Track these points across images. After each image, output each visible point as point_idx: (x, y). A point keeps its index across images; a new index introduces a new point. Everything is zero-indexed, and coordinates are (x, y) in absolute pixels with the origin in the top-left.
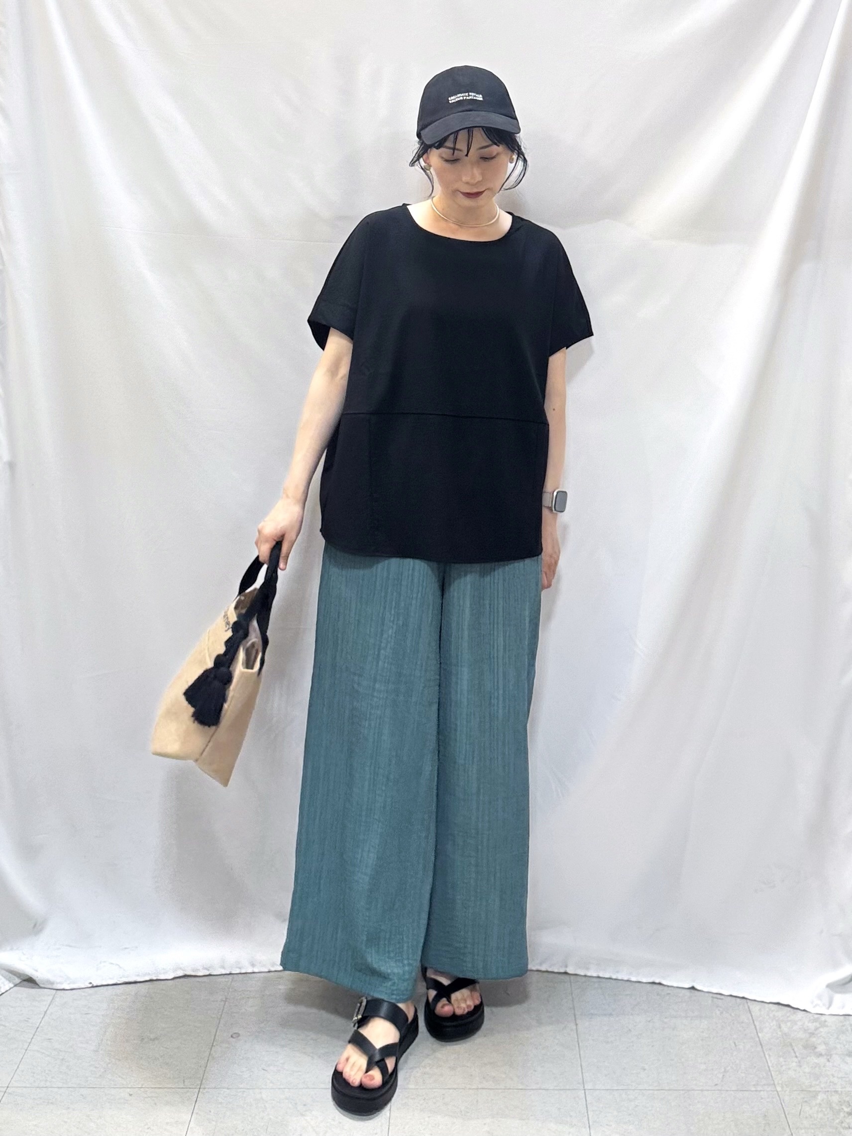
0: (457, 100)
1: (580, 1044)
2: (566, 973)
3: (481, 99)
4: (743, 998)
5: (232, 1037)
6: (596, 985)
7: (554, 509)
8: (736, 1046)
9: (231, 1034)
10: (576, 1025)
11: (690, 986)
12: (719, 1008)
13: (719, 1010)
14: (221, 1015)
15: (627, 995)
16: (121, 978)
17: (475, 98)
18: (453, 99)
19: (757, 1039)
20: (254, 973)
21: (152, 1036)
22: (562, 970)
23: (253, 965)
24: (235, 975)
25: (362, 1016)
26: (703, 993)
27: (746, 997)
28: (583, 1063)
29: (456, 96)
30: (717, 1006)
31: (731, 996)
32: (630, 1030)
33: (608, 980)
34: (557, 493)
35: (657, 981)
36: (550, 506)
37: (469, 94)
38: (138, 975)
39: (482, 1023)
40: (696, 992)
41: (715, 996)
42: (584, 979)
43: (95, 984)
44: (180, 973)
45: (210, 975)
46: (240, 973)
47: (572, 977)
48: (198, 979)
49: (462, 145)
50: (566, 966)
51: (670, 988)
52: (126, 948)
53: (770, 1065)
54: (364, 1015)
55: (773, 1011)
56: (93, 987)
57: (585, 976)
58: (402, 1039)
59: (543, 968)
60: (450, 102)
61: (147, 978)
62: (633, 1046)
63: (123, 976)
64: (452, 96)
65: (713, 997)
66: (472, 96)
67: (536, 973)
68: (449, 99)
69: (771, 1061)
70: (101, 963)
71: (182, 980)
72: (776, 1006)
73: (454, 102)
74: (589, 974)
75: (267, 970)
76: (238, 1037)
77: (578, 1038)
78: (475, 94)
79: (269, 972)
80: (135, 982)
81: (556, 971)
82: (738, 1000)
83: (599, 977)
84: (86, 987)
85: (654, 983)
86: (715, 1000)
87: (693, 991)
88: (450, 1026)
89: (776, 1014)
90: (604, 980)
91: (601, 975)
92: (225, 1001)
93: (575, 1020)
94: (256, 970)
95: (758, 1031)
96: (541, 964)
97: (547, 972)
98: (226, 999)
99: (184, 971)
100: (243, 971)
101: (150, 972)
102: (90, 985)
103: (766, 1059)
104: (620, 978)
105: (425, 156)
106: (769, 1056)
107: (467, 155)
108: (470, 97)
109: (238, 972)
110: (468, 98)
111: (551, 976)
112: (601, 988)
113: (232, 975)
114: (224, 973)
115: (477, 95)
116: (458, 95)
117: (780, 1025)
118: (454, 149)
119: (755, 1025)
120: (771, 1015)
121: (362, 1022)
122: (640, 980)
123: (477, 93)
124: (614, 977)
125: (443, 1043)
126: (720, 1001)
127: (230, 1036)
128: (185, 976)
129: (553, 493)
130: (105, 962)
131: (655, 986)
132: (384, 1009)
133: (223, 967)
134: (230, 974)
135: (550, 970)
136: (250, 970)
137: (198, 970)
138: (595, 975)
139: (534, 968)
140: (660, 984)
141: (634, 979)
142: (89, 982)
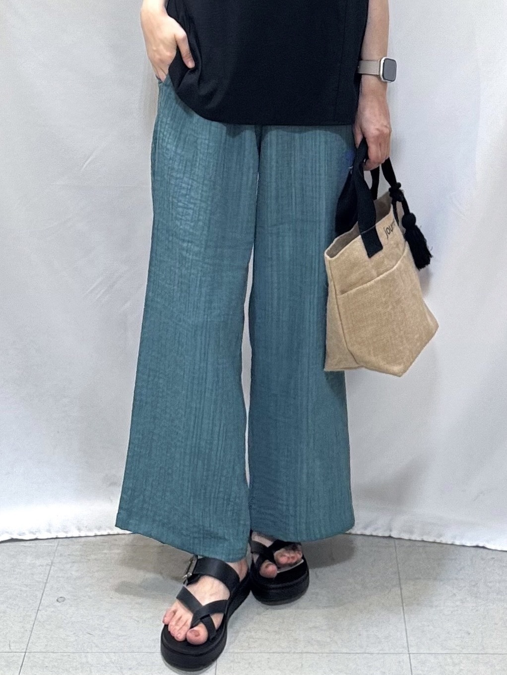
1: (405, 608)
2: (390, 537)
5: (57, 601)
6: (421, 550)
7: (382, 77)
9: (56, 598)
10: (401, 589)
14: (47, 580)
22: (387, 535)
23: (79, 530)
24: (60, 540)
25: (193, 574)
28: (407, 628)
32: (454, 594)
33: (432, 545)
34: (384, 61)
35: (481, 545)
36: (378, 74)
39: (308, 586)
42: (408, 543)
44: (7, 537)
45: (36, 539)
46: (66, 538)
47: (397, 542)
48: (22, 543)
50: (391, 531)
51: (494, 552)
54: (194, 573)
57: (410, 540)
58: (232, 598)
59: (368, 532)
62: (457, 610)
67: (360, 537)
71: (8, 544)
74: (413, 538)
75: (93, 535)
76: (63, 601)
77: (402, 602)
79: (96, 536)
81: (380, 535)
83: (423, 541)
85: (477, 547)
88: (276, 589)
90: (429, 544)
91: (425, 540)
92: (51, 565)
93: (400, 584)
94: (83, 534)
96: (365, 528)
97: (371, 536)
98: (52, 563)
99: (11, 534)
100: (69, 535)
109: (64, 536)
111: (377, 540)
112: (426, 552)
113: (58, 540)
114: (50, 537)
121: (193, 580)
122: (464, 544)
124: (438, 541)
125: (268, 607)
128: (13, 540)
129: (380, 61)
131: (480, 550)
132: (214, 568)
133: (49, 531)
134: (57, 538)
135: (374, 534)
136: (76, 534)
138: (419, 539)
139: (359, 533)
140: (484, 547)
141: (457, 543)
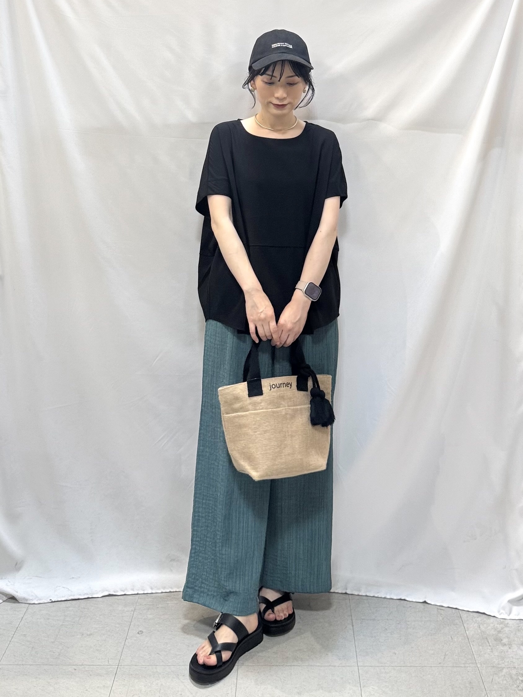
0: (277, 46)
1: (355, 638)
2: (346, 593)
3: (292, 47)
4: (456, 609)
5: (138, 633)
6: (366, 601)
8: (452, 639)
9: (138, 632)
10: (353, 626)
11: (423, 601)
12: (442, 616)
13: (442, 617)
14: (132, 620)
15: (384, 607)
16: (69, 596)
17: (288, 46)
18: (274, 46)
19: (466, 635)
20: (152, 593)
21: (89, 633)
22: (344, 592)
23: (152, 589)
24: (140, 595)
25: (218, 623)
26: (431, 605)
27: (458, 608)
28: (357, 650)
29: (276, 44)
30: (441, 614)
31: (448, 607)
32: (386, 629)
33: (373, 598)
35: (403, 598)
37: (284, 44)
38: (80, 595)
39: (294, 624)
40: (427, 605)
41: (439, 607)
42: (357, 597)
43: (53, 600)
44: (107, 594)
45: (125, 595)
46: (144, 594)
47: (350, 596)
48: (116, 597)
49: (277, 73)
50: (347, 589)
51: (411, 603)
52: (73, 578)
53: (473, 651)
55: (475, 617)
56: (52, 602)
57: (358, 595)
60: (273, 47)
61: (86, 597)
62: (388, 639)
63: (71, 595)
64: (274, 44)
65: (438, 609)
66: (286, 45)
68: (272, 45)
69: (474, 648)
70: (57, 587)
71: (107, 598)
72: (477, 614)
73: (274, 48)
74: (360, 594)
75: (160, 592)
76: (142, 633)
77: (354, 634)
78: (288, 44)
79: (162, 593)
80: (79, 599)
81: (340, 592)
82: (454, 610)
83: (366, 596)
84: (48, 602)
85: (400, 599)
86: (439, 610)
87: (425, 604)
88: (274, 627)
89: (477, 619)
90: (370, 598)
91: (368, 595)
92: (134, 611)
93: (352, 623)
94: (154, 592)
95: (466, 630)
97: (334, 593)
98: (135, 609)
99: (109, 592)
100: (145, 592)
101: (88, 593)
102: (51, 601)
103: (471, 647)
104: (380, 596)
105: (252, 82)
106: (473, 645)
107: (279, 81)
108: (285, 46)
109: (142, 593)
110: (283, 46)
111: (337, 595)
112: (369, 603)
114: (133, 593)
115: (289, 45)
116: (278, 44)
117: (479, 626)
118: (272, 76)
119: (464, 626)
120: (474, 620)
122: (393, 598)
123: (289, 44)
124: (376, 596)
126: (443, 611)
127: (137, 633)
128: (110, 595)
130: (60, 587)
131: (402, 602)
132: (230, 620)
133: (133, 590)
134: (137, 594)
135: (336, 591)
136: (150, 591)
137: (117, 591)
138: (364, 594)
140: (405, 600)
141: (388, 597)
142: (50, 599)
